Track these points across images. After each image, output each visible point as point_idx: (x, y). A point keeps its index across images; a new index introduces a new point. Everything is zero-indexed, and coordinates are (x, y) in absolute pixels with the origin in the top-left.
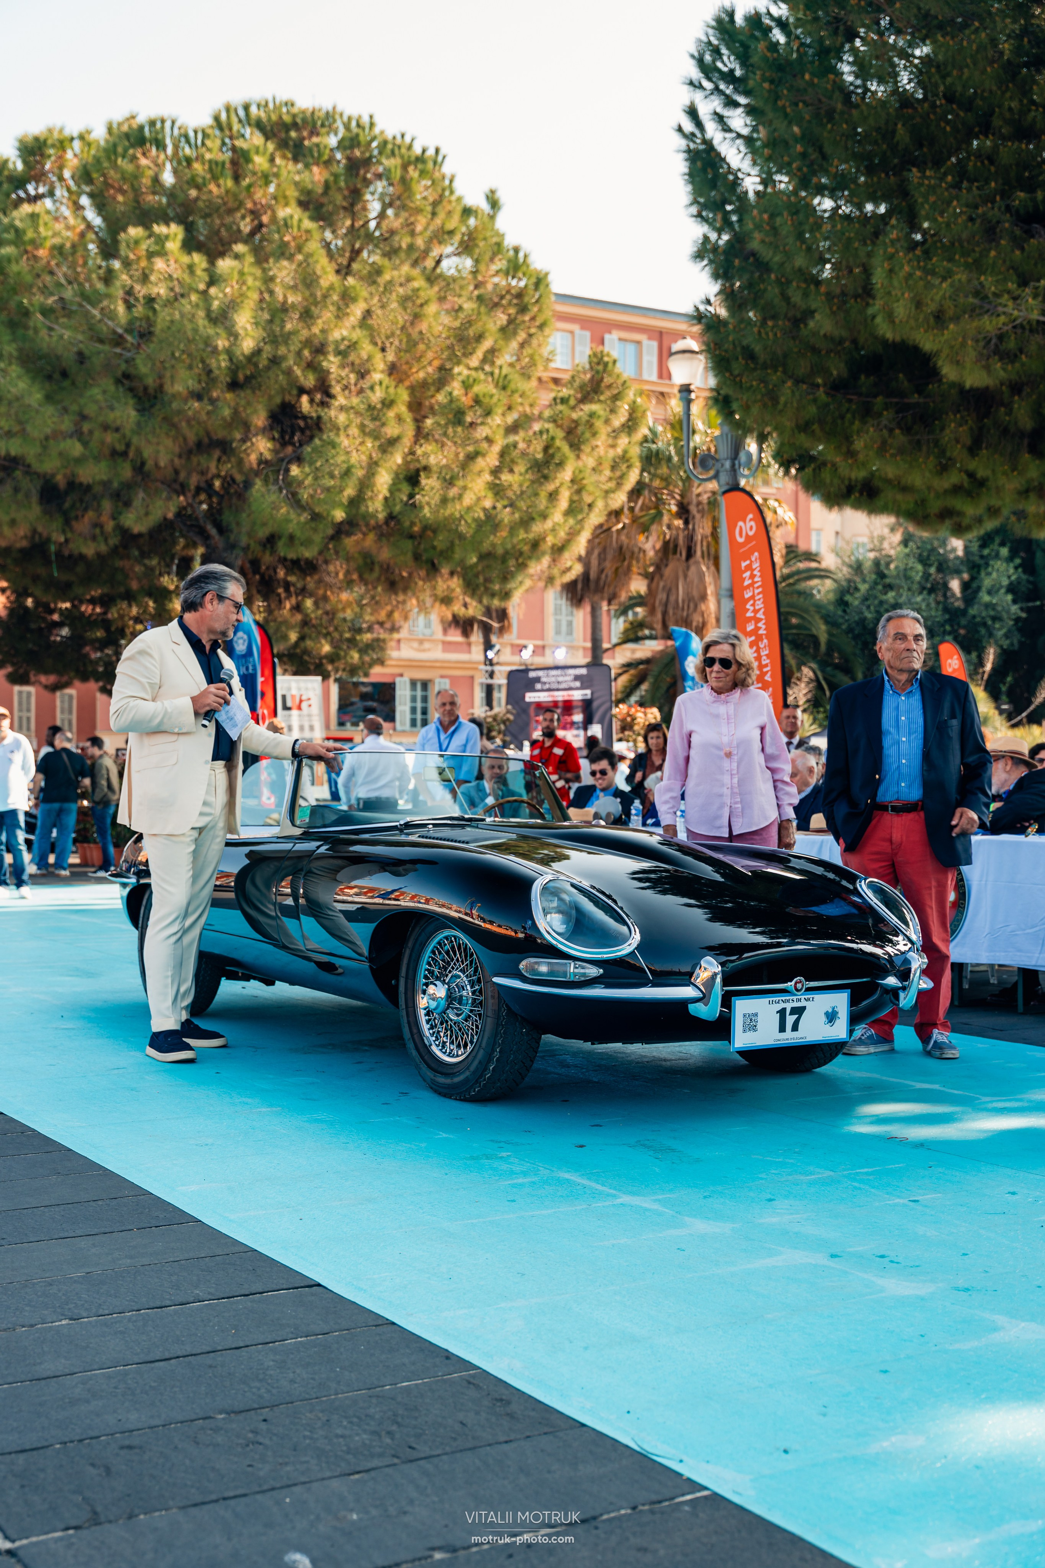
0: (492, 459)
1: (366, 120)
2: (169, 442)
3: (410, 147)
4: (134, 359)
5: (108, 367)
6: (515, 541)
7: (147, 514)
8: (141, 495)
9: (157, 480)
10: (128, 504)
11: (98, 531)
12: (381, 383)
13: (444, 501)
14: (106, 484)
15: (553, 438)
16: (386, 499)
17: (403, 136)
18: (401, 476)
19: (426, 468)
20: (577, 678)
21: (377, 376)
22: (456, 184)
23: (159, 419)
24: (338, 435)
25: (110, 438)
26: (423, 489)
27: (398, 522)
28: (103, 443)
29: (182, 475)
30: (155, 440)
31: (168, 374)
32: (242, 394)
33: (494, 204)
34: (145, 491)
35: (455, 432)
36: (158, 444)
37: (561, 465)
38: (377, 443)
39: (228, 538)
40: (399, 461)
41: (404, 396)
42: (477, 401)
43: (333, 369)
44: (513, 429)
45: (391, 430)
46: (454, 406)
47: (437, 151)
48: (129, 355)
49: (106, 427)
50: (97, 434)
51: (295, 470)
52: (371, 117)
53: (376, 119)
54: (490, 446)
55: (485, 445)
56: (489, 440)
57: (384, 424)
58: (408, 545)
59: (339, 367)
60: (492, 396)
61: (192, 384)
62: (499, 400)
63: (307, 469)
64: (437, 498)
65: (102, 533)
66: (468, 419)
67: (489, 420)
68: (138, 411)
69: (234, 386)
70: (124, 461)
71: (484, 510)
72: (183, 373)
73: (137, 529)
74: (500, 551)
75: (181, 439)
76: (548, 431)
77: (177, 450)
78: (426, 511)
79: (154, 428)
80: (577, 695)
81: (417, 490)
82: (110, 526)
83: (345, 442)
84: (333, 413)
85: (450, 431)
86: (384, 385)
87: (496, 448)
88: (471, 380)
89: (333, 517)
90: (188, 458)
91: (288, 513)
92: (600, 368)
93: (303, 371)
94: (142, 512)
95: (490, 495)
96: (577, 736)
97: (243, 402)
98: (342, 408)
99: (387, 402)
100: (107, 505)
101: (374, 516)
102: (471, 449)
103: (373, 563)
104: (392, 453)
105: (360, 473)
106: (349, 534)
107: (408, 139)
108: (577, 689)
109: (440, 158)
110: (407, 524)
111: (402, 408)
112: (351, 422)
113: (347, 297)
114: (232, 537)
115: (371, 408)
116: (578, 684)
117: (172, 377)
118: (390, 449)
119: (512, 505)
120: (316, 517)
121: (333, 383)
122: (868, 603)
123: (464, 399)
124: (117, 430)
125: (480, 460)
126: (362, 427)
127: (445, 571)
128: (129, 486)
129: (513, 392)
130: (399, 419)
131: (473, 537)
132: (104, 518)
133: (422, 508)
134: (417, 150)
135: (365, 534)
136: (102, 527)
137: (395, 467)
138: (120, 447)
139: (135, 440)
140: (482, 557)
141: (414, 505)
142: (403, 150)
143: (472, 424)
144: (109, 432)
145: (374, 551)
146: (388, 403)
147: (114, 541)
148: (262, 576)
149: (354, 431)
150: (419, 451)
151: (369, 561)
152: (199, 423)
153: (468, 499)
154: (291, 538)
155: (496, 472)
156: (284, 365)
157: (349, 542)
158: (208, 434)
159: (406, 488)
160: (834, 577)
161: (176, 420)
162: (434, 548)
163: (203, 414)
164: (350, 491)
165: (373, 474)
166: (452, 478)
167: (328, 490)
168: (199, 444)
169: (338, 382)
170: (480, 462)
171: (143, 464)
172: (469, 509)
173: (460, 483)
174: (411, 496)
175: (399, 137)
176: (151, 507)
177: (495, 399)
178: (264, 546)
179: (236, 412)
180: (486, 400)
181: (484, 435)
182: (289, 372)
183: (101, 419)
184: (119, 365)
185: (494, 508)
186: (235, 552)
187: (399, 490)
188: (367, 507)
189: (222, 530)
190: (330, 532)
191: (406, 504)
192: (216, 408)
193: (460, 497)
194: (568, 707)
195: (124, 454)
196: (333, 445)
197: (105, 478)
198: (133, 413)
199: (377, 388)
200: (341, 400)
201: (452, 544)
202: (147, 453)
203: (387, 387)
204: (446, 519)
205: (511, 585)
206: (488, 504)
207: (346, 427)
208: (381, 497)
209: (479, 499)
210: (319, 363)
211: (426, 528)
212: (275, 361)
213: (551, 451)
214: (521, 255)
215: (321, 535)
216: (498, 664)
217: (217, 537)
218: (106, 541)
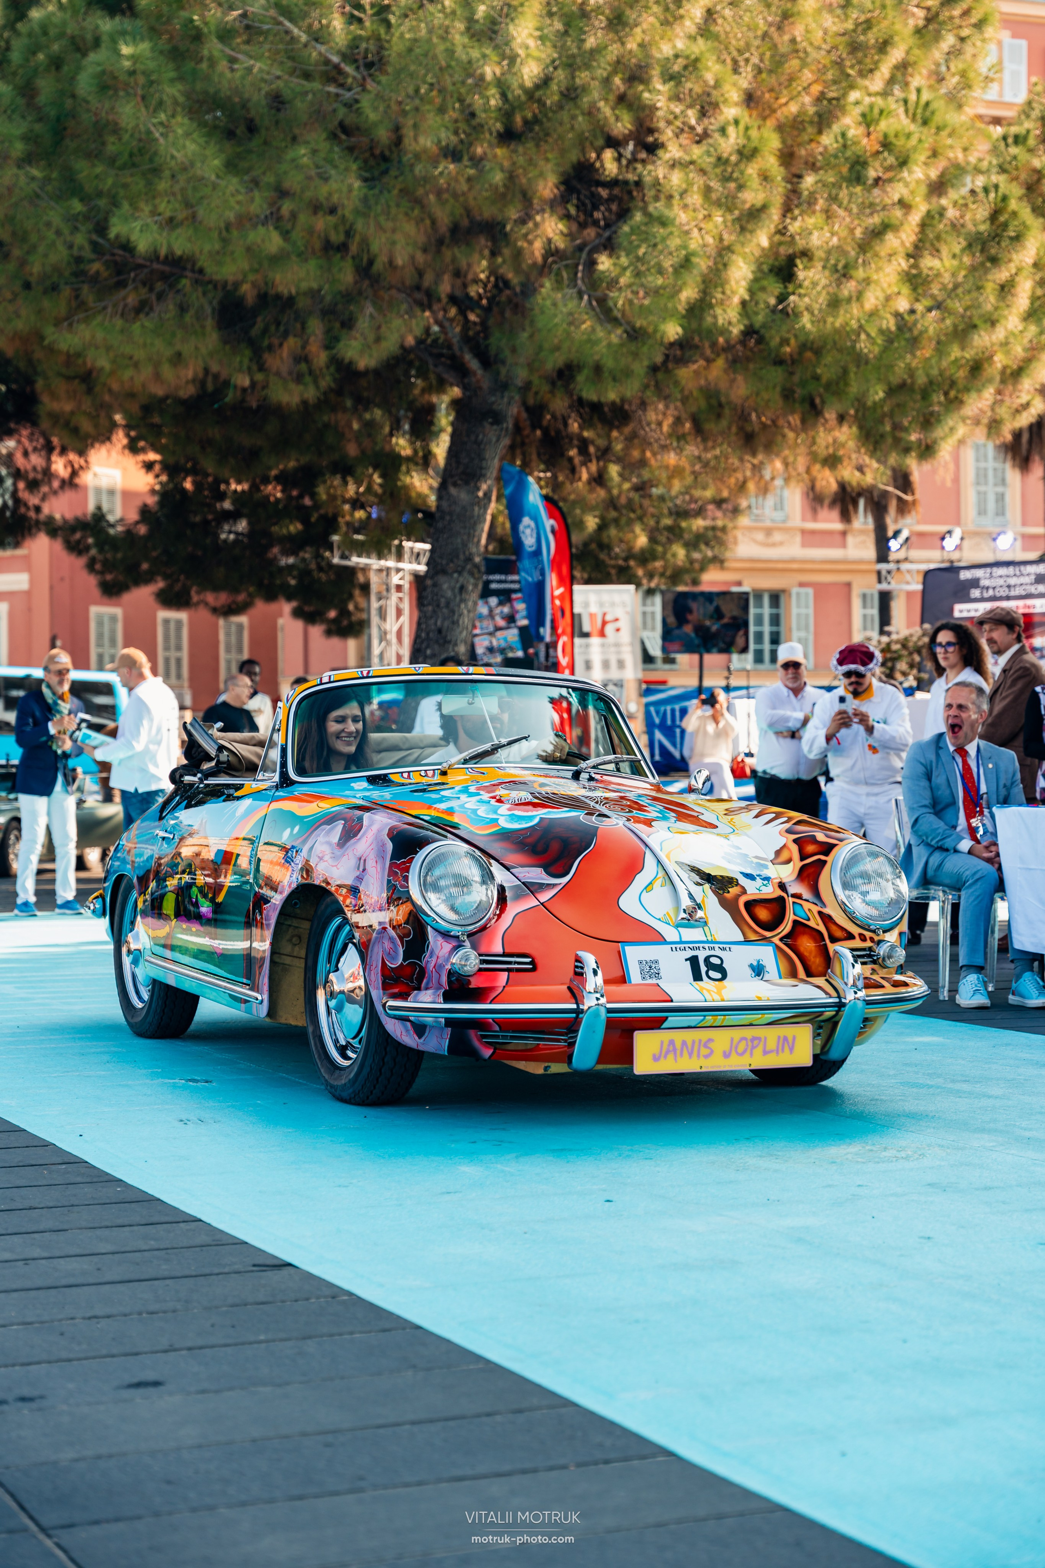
0: (907, 235)
2: (410, 228)
4: (357, 101)
5: (318, 115)
6: (944, 364)
8: (369, 309)
9: (390, 288)
10: (348, 324)
12: (736, 122)
13: (835, 303)
14: (315, 295)
15: (1005, 199)
16: (744, 303)
18: (765, 268)
19: (806, 254)
20: (1039, 579)
21: (730, 112)
23: (395, 192)
24: (669, 205)
25: (322, 223)
26: (800, 286)
27: (761, 340)
28: (311, 231)
29: (428, 280)
30: (390, 225)
32: (521, 149)
34: (374, 304)
35: (851, 195)
36: (394, 231)
38: (729, 217)
39: (498, 373)
40: (765, 242)
41: (774, 142)
42: (886, 144)
43: (661, 102)
44: (938, 188)
45: (752, 196)
46: (849, 153)
48: (348, 95)
49: (316, 208)
50: (302, 218)
51: (604, 263)
54: (906, 214)
55: (898, 213)
56: (904, 205)
57: (741, 187)
58: (776, 375)
59: (670, 99)
60: (908, 136)
61: (447, 137)
62: (920, 141)
63: (624, 260)
64: (823, 299)
65: (311, 372)
66: (872, 174)
67: (905, 174)
68: (365, 180)
69: (508, 136)
70: (342, 258)
71: (897, 315)
72: (432, 119)
73: (364, 363)
74: (921, 380)
75: (428, 222)
76: (996, 187)
77: (422, 239)
78: (806, 321)
79: (389, 206)
80: (1040, 606)
81: (791, 288)
82: (321, 358)
83: (683, 217)
84: (661, 172)
85: (843, 194)
86: (742, 126)
87: (915, 218)
88: (876, 111)
89: (664, 333)
90: (439, 252)
91: (593, 330)
93: (613, 109)
94: (371, 337)
95: (906, 290)
97: (521, 160)
98: (674, 165)
99: (746, 152)
100: (316, 327)
101: (724, 331)
102: (876, 220)
103: (720, 405)
104: (752, 232)
105: (702, 264)
106: (682, 361)
108: (1039, 596)
110: (775, 342)
111: (770, 162)
112: (690, 184)
114: (503, 371)
115: (721, 161)
116: (1042, 588)
117: (415, 126)
118: (749, 227)
119: (939, 306)
120: (635, 335)
121: (662, 124)
123: (865, 141)
124: (333, 211)
125: (890, 237)
126: (707, 191)
127: (830, 415)
128: (349, 297)
129: (939, 129)
130: (765, 177)
131: (879, 358)
132: (313, 348)
133: (797, 315)
135: (709, 361)
136: (309, 361)
137: (757, 253)
138: (336, 238)
139: (359, 225)
140: (892, 391)
141: (784, 312)
143: (877, 180)
144: (321, 213)
145: (723, 385)
146: (748, 154)
147: (326, 382)
148: (546, 431)
149: (695, 199)
150: (794, 227)
151: (714, 402)
152: (455, 196)
153: (871, 300)
154: (598, 369)
155: (915, 254)
156: (586, 100)
157: (685, 373)
158: (468, 211)
159: (775, 287)
161: (420, 192)
162: (817, 378)
163: (462, 180)
164: (689, 293)
165: (725, 265)
166: (846, 266)
167: (656, 292)
168: (455, 229)
169: (669, 123)
170: (892, 241)
171: (371, 262)
172: (873, 314)
173: (860, 273)
174: (782, 298)
177: (913, 141)
178: (553, 384)
179: (511, 177)
180: (900, 142)
181: (896, 198)
182: (591, 112)
183: (309, 194)
184: (334, 111)
185: (912, 311)
186: (506, 394)
187: (763, 289)
188: (715, 317)
189: (487, 361)
190: (659, 359)
191: (774, 311)
192: (481, 171)
193: (860, 296)
195: (343, 248)
196: (663, 222)
197: (315, 285)
198: (357, 184)
199: (731, 130)
200: (673, 151)
201: (845, 371)
202: (378, 244)
203: (747, 129)
204: (837, 331)
205: (938, 432)
206: (903, 305)
207: (683, 194)
208: (736, 300)
209: (888, 299)
210: (639, 98)
211: (804, 347)
212: (571, 94)
213: (1002, 219)
215: (646, 363)
216: (906, 560)
217: (480, 372)
218: (316, 382)
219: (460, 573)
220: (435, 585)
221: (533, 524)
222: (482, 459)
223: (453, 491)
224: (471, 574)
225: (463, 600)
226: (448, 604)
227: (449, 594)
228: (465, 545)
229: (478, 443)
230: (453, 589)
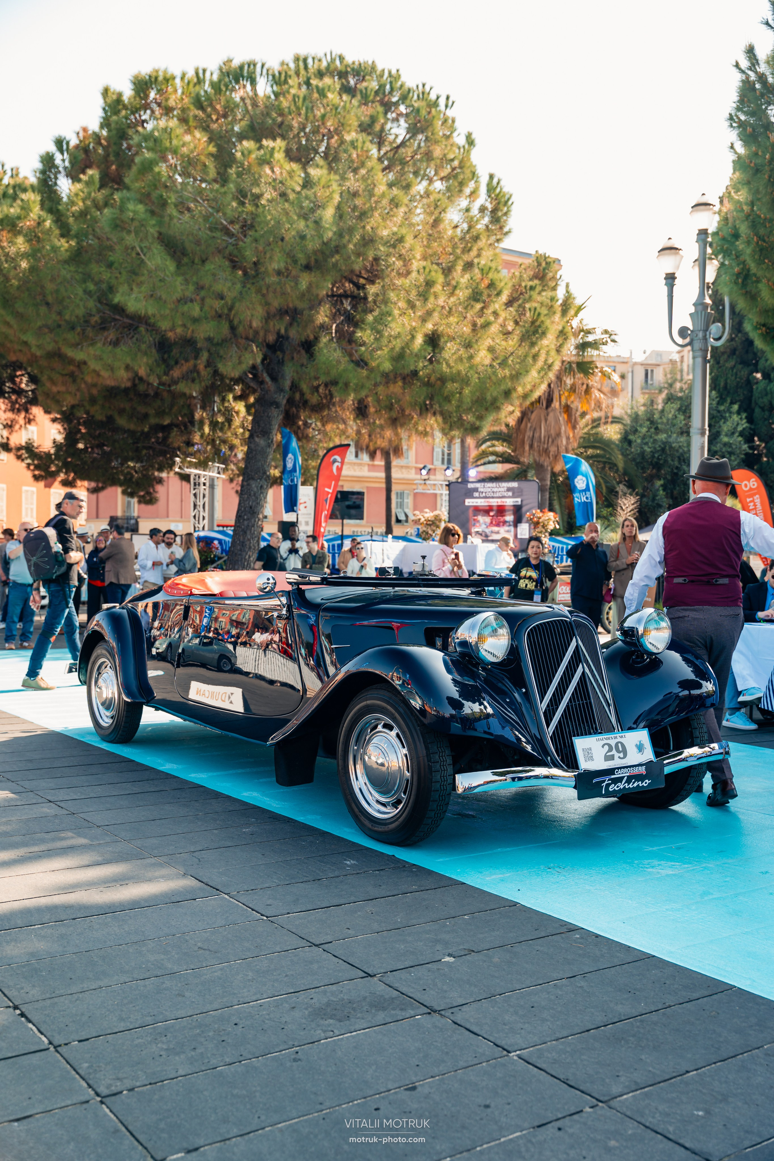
1: (394, 72)
2: (259, 308)
3: (429, 93)
4: (236, 244)
5: (219, 249)
7: (240, 363)
8: (234, 349)
9: (242, 338)
10: (222, 356)
11: (195, 374)
12: (424, 268)
14: (209, 339)
15: (539, 314)
17: (424, 85)
18: (429, 339)
19: (446, 335)
20: (509, 489)
21: (421, 263)
22: (457, 124)
23: (255, 290)
25: (218, 304)
26: (443, 350)
27: (419, 374)
28: (212, 307)
30: (251, 306)
31: (268, 256)
32: (314, 274)
33: (470, 141)
35: (473, 307)
36: (253, 309)
37: (544, 333)
39: (279, 383)
40: (430, 328)
41: (441, 278)
42: (491, 285)
46: (475, 287)
47: (448, 98)
48: (232, 241)
49: (215, 296)
50: (209, 300)
52: (398, 71)
53: (400, 72)
54: (497, 318)
58: (424, 391)
63: (369, 332)
65: (199, 378)
66: (483, 297)
67: (498, 299)
69: (307, 267)
70: (224, 321)
71: (484, 366)
74: (489, 397)
75: (268, 307)
76: (535, 309)
77: (264, 314)
78: (444, 366)
79: (251, 297)
80: (509, 502)
82: (205, 372)
85: (470, 306)
86: (427, 270)
88: (488, 268)
90: (267, 321)
92: (544, 264)
94: (237, 361)
95: (490, 355)
96: (508, 531)
97: (314, 279)
98: (393, 287)
99: (428, 282)
100: (204, 356)
102: (483, 320)
104: (426, 322)
107: (427, 88)
108: (509, 497)
109: (450, 103)
110: (424, 375)
111: (439, 288)
112: (399, 297)
113: (395, 203)
115: (417, 286)
116: (510, 494)
117: (270, 257)
120: (369, 368)
122: (647, 440)
123: (481, 282)
124: (223, 298)
126: (409, 300)
128: (225, 341)
130: (436, 296)
132: (201, 364)
133: (440, 364)
134: (433, 97)
136: (198, 373)
137: (426, 333)
138: (223, 311)
139: (236, 306)
141: (432, 361)
142: (425, 96)
143: (484, 301)
144: (218, 299)
146: (430, 284)
149: (403, 304)
153: (477, 358)
154: (347, 384)
158: (287, 303)
159: (431, 350)
160: (624, 422)
162: (442, 394)
164: (398, 349)
165: (412, 338)
168: (279, 312)
171: (238, 325)
172: (477, 366)
173: (475, 346)
174: (432, 355)
175: (421, 87)
176: (243, 358)
179: (310, 288)
180: (498, 284)
183: (214, 288)
184: (226, 248)
185: (491, 365)
186: (282, 394)
187: (427, 348)
189: (274, 378)
190: (378, 380)
193: (473, 357)
194: (501, 510)
199: (422, 272)
202: (244, 315)
203: (430, 271)
206: (488, 362)
207: (397, 301)
209: (483, 359)
211: (441, 378)
212: (339, 248)
213: (538, 323)
214: (495, 181)
216: (428, 479)
217: (270, 383)
218: (200, 382)
219: (261, 479)
220: (248, 485)
221: (293, 457)
222: (271, 425)
223: (257, 439)
224: (266, 480)
225: (262, 493)
226: (255, 494)
227: (255, 489)
228: (262, 466)
229: (269, 417)
230: (257, 487)
